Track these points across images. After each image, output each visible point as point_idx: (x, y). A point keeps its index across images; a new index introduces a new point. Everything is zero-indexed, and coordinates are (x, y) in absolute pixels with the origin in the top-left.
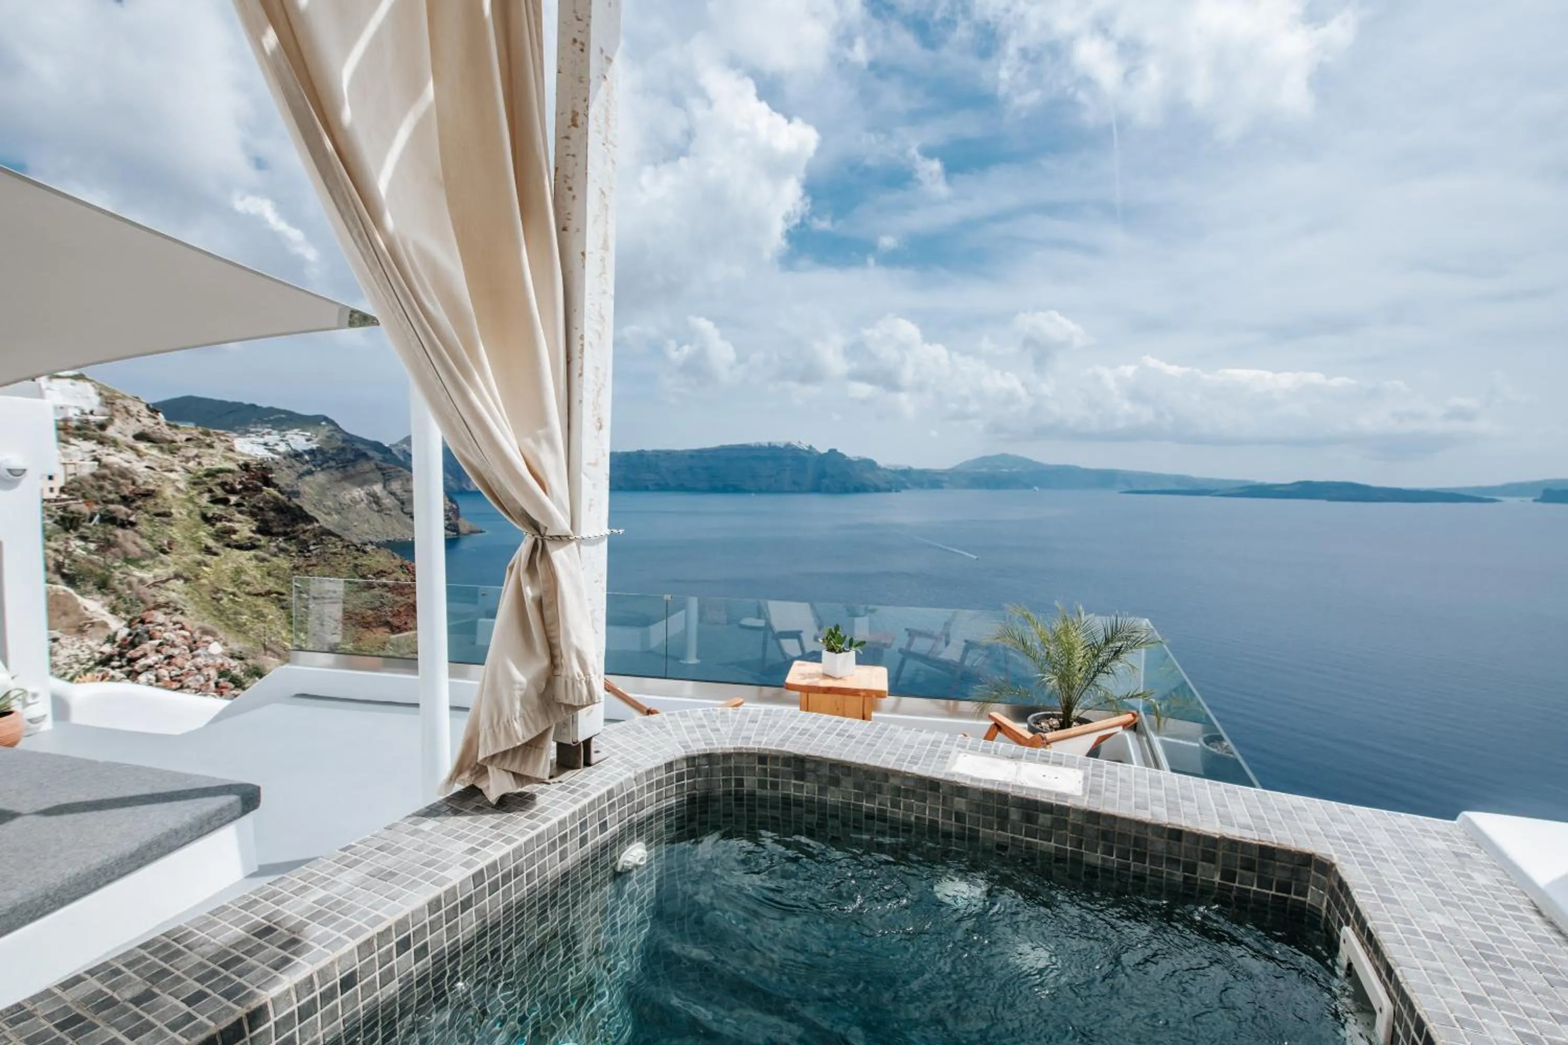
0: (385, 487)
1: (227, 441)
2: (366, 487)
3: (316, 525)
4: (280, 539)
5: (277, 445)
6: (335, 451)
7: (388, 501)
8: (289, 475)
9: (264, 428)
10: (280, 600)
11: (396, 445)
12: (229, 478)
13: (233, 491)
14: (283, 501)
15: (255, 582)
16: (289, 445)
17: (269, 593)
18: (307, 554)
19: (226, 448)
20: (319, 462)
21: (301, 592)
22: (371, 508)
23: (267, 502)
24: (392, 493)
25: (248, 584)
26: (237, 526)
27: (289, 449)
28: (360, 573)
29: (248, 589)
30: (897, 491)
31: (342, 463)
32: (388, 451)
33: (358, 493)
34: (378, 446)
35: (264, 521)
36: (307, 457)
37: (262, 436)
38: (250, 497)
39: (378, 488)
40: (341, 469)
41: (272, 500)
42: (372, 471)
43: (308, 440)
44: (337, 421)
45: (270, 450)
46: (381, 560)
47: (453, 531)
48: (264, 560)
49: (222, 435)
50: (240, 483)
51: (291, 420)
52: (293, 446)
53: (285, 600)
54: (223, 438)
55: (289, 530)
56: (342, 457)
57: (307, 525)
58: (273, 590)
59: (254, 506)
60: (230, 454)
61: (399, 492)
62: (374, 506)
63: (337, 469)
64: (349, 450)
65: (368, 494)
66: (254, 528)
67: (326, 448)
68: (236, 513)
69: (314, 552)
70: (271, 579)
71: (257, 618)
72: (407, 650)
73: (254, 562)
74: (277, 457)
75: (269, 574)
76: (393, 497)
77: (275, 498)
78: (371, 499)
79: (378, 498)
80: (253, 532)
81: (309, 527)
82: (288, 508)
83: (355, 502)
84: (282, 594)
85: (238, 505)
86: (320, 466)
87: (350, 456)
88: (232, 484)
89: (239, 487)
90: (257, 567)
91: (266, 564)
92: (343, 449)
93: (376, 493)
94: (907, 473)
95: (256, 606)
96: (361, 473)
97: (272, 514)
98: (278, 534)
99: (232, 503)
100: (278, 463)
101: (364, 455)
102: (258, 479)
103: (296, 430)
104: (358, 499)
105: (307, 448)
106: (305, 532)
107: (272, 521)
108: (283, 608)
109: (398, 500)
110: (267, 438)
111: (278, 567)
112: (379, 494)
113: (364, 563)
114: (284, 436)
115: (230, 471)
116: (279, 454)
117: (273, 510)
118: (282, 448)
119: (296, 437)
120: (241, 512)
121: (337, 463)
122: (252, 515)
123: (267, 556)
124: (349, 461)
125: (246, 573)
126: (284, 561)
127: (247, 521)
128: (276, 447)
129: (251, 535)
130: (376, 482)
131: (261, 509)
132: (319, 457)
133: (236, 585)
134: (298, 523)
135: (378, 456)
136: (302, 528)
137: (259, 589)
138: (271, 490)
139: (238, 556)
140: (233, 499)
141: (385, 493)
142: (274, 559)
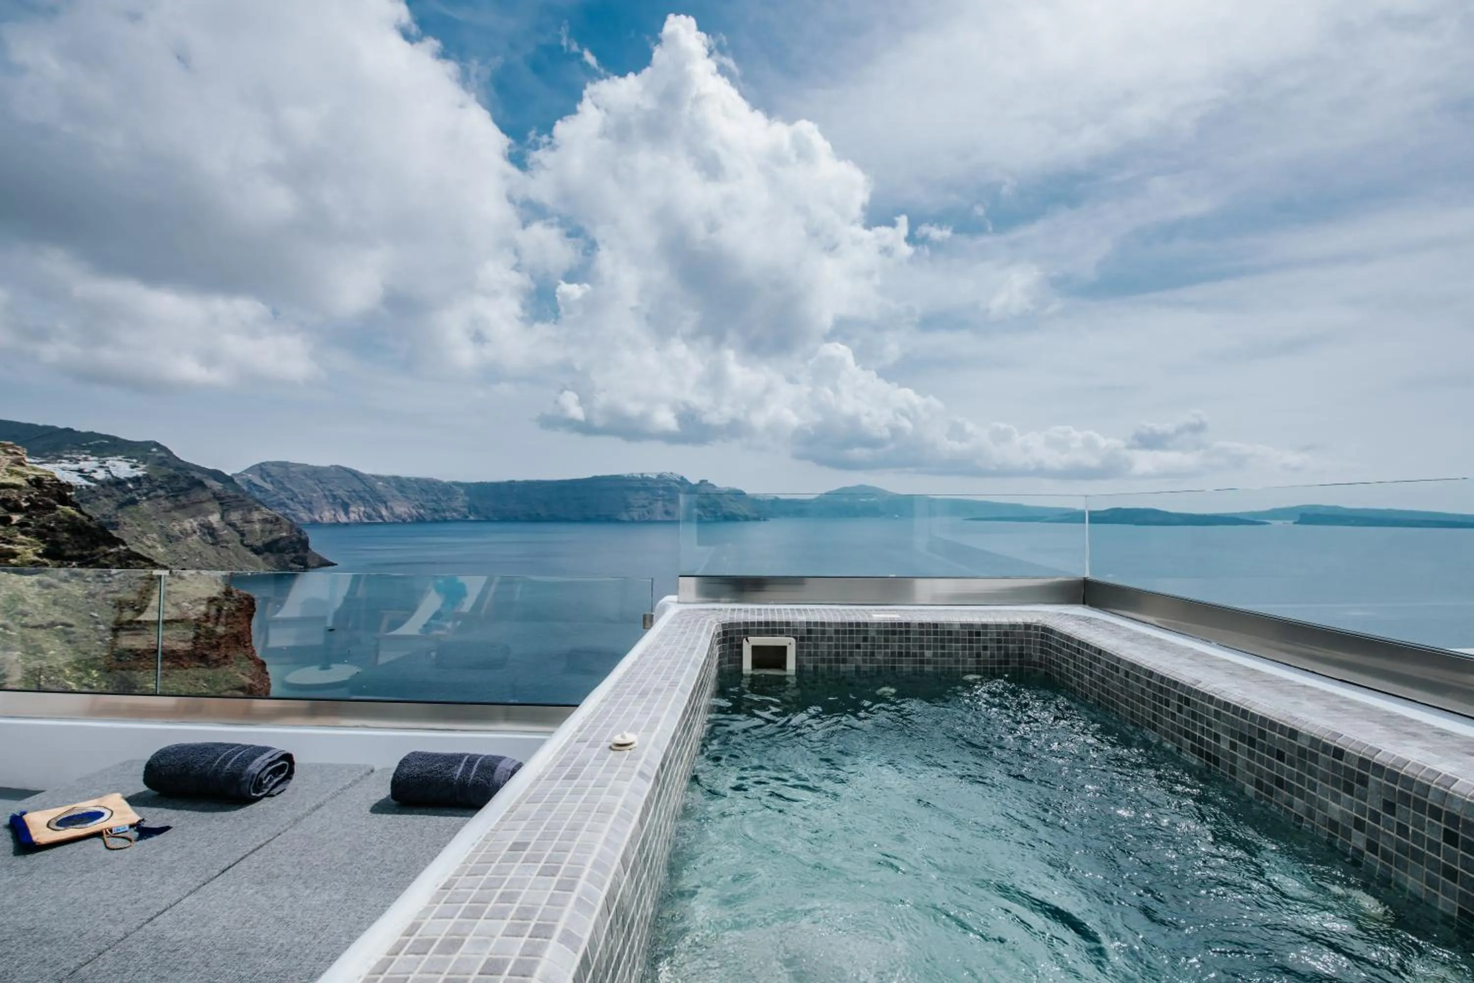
0: (222, 518)
1: (16, 453)
2: (199, 519)
3: (122, 547)
4: (74, 564)
5: (95, 471)
6: (166, 479)
7: (225, 533)
8: (106, 505)
9: (80, 454)
10: (66, 633)
11: (240, 474)
12: (14, 494)
13: (17, 509)
14: (81, 521)
15: (36, 612)
16: (109, 472)
17: (53, 624)
18: (107, 580)
19: (13, 461)
20: (145, 491)
21: (98, 623)
22: (204, 540)
23: (59, 521)
24: (232, 525)
25: (25, 615)
26: (18, 549)
27: (109, 476)
28: (173, 601)
29: (26, 620)
30: (765, 520)
31: (173, 491)
32: (228, 480)
33: (190, 524)
34: (217, 475)
35: (55, 544)
36: (130, 485)
37: (77, 461)
38: (39, 516)
39: (214, 519)
40: (172, 499)
41: (66, 518)
42: (209, 500)
43: (132, 467)
44: (170, 448)
45: (85, 477)
46: (201, 586)
47: (301, 564)
48: (49, 586)
49: (12, 447)
50: (27, 500)
51: (115, 446)
52: (114, 473)
53: (73, 633)
54: (11, 450)
55: (85, 553)
56: (173, 485)
57: (110, 548)
58: (59, 621)
59: (43, 526)
60: (19, 469)
61: (238, 523)
62: (209, 539)
63: (167, 498)
64: (182, 477)
65: (200, 525)
66: (40, 551)
67: (154, 476)
68: (18, 534)
69: (117, 577)
70: (57, 608)
71: (34, 654)
72: (225, 687)
73: (37, 589)
74: (93, 485)
75: (55, 603)
76: (231, 529)
77: (72, 517)
78: (206, 531)
79: (214, 529)
80: (39, 555)
81: (112, 550)
82: (88, 528)
83: (185, 534)
84: (71, 626)
85: (21, 524)
86: (145, 495)
87: (184, 485)
88: (16, 501)
89: (24, 505)
90: (39, 595)
91: (53, 591)
92: (175, 477)
93: (212, 524)
94: (776, 502)
95: (33, 640)
96: (194, 503)
97: (66, 535)
98: (71, 558)
99: (14, 522)
100: (94, 492)
101: (201, 484)
102: (52, 496)
103: (120, 457)
104: (190, 531)
105: (130, 476)
106: (106, 555)
107: (63, 543)
108: (69, 642)
109: (238, 531)
110: (82, 465)
111: (68, 594)
112: (215, 525)
113: (180, 589)
114: (104, 462)
115: (14, 486)
116: (96, 481)
117: (66, 530)
118: (100, 475)
119: (118, 463)
120: (25, 533)
121: (168, 492)
122: (39, 536)
123: (54, 581)
124: (181, 490)
125: (24, 601)
126: (77, 588)
127: (31, 542)
128: (93, 474)
129: (36, 558)
130: (212, 513)
131: (52, 529)
132: (146, 485)
133: (8, 617)
134: (98, 546)
135: (217, 486)
136: (104, 551)
137: (39, 620)
138: (68, 509)
139: (15, 582)
140: (16, 518)
141: (223, 524)
142: (65, 586)
